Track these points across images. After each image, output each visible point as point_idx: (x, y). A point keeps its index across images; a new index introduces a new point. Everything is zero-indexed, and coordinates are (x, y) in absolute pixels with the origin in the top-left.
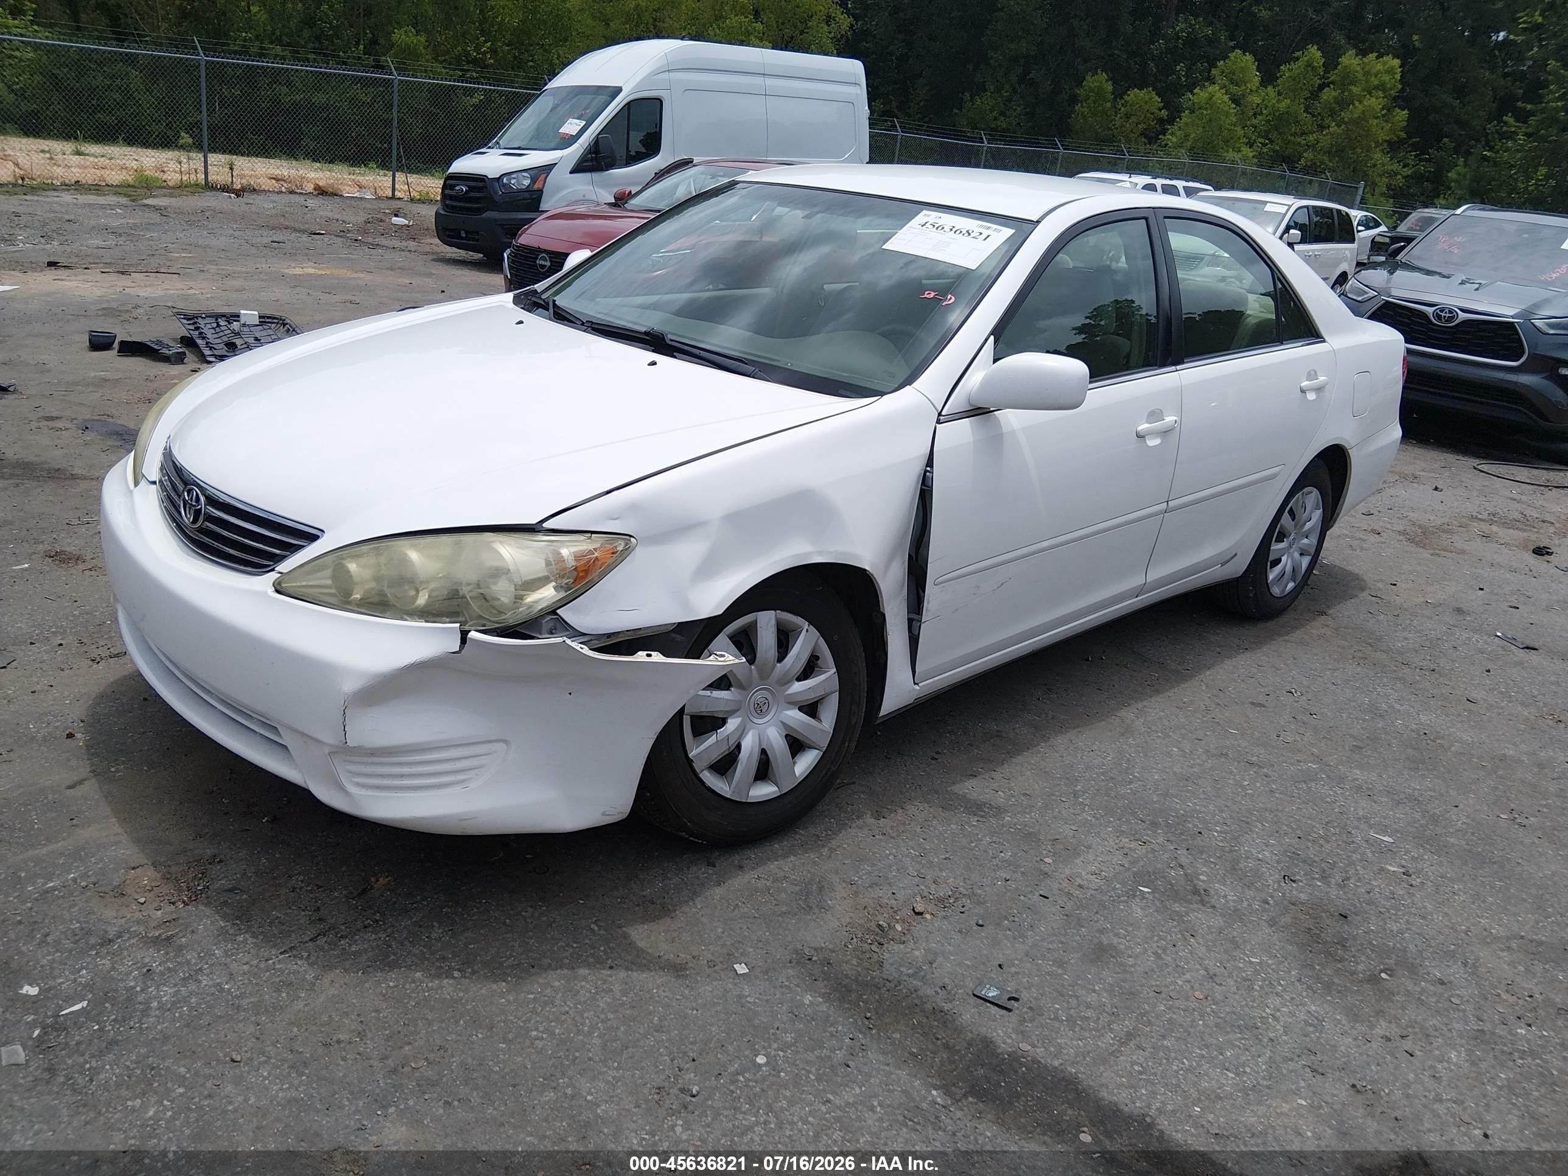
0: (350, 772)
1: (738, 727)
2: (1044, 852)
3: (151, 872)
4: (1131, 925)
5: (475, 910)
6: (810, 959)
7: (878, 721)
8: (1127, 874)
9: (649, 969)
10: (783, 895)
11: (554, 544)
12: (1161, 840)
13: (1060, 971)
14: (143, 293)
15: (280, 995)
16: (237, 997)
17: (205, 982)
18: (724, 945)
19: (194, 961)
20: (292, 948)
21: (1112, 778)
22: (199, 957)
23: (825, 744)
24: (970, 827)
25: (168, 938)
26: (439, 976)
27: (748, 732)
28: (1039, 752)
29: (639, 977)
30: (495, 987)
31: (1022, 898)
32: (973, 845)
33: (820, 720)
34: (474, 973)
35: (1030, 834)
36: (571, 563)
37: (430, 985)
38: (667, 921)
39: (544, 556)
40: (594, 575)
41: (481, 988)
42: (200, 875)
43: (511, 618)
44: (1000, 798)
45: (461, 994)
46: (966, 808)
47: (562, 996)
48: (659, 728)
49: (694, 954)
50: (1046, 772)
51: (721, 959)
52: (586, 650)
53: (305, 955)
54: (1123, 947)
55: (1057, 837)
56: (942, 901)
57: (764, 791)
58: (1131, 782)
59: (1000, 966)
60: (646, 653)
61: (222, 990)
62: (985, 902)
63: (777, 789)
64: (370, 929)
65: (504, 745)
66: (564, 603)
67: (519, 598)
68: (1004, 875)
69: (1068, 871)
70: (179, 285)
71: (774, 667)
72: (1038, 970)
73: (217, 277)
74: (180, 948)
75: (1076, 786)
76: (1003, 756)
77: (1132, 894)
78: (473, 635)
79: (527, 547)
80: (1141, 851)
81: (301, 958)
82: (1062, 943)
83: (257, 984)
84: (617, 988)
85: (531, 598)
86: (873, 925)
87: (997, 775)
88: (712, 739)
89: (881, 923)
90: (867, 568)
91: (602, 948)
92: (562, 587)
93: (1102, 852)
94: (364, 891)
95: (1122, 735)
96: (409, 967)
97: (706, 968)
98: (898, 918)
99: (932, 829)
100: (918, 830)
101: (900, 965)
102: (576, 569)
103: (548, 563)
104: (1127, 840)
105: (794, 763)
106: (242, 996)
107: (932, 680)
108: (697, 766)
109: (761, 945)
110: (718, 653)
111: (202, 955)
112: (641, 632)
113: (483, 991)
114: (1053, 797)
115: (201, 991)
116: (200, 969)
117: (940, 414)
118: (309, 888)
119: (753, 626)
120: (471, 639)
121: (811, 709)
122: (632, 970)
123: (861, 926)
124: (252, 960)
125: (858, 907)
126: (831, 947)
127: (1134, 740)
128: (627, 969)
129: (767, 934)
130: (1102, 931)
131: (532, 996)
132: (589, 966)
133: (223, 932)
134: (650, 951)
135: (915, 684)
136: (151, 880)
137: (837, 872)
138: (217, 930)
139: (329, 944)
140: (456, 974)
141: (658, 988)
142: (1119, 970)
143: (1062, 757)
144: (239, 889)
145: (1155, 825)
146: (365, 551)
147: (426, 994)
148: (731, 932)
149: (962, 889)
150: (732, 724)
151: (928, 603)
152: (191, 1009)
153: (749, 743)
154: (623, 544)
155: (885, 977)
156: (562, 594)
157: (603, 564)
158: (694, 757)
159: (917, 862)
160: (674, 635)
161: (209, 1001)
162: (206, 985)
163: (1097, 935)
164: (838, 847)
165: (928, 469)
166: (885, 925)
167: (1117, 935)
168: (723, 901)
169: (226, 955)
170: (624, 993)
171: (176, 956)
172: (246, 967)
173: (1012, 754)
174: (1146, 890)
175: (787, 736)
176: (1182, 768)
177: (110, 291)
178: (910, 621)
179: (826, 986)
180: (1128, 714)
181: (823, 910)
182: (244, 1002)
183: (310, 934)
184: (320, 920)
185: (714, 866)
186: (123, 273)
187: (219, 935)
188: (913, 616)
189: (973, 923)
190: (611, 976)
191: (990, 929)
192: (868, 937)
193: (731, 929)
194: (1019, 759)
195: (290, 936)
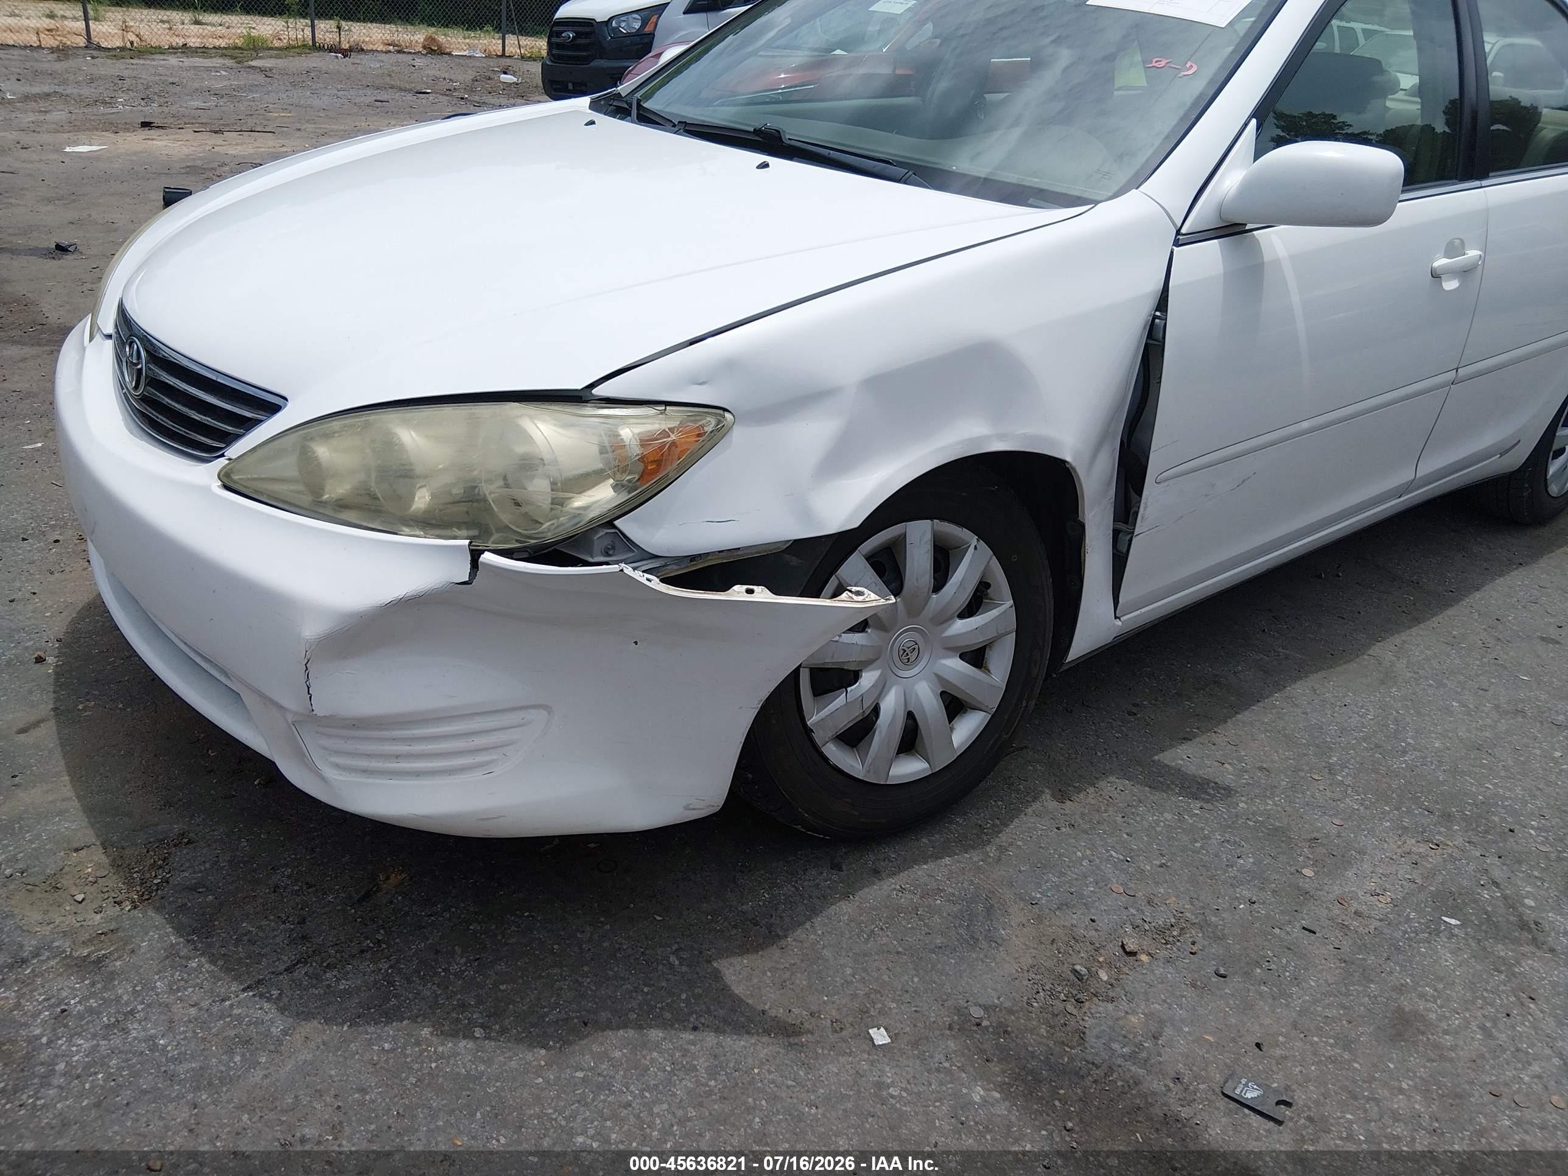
0: (325, 748)
1: (877, 682)
2: (1301, 859)
3: (98, 856)
4: (1441, 979)
5: (513, 928)
6: (978, 1025)
7: (1065, 668)
8: (1422, 896)
9: (748, 1033)
10: (937, 919)
11: (610, 421)
12: (1459, 841)
13: (1346, 1055)
14: (232, 151)
15: (231, 1059)
16: (173, 1060)
17: (134, 1034)
18: (854, 996)
19: (125, 998)
20: (259, 982)
21: (1377, 746)
22: (134, 991)
23: (994, 703)
24: (1191, 817)
25: (99, 960)
26: (454, 1034)
27: (891, 688)
28: (1275, 707)
29: (736, 1044)
30: (529, 1056)
31: (1277, 931)
32: (1198, 845)
33: (987, 671)
34: (503, 1031)
35: (1276, 829)
36: (636, 451)
37: (440, 1049)
38: (774, 952)
39: (595, 440)
40: (670, 468)
41: (510, 1058)
42: (160, 862)
43: (550, 530)
44: (1227, 775)
45: (482, 1068)
46: (1182, 787)
47: (624, 1077)
48: (765, 694)
49: (814, 1008)
50: (1285, 736)
51: (851, 1019)
52: (656, 584)
53: (275, 993)
54: (1433, 1016)
55: (1315, 835)
56: (1162, 933)
57: (910, 768)
58: (1404, 752)
59: (1258, 1045)
60: (745, 587)
61: (154, 1048)
62: (1223, 938)
63: (927, 765)
64: (368, 955)
65: (544, 713)
66: (625, 509)
67: (558, 503)
68: (1247, 894)
69: (1337, 890)
70: (271, 143)
71: (927, 600)
72: (1315, 1054)
73: (312, 135)
74: (112, 976)
75: (1330, 757)
76: (1225, 711)
77: (1435, 929)
78: (487, 557)
79: (572, 425)
80: (1435, 859)
81: (269, 1000)
82: (1344, 1008)
83: (204, 1039)
84: (702, 1064)
85: (579, 502)
86: (1066, 970)
87: (1219, 739)
88: (840, 700)
89: (1078, 967)
90: (1068, 459)
91: (684, 996)
92: (623, 486)
93: (1381, 860)
94: (367, 896)
95: (1383, 682)
96: (414, 1019)
97: (830, 1034)
98: (1101, 959)
99: (1138, 819)
100: (1119, 819)
101: (1111, 1039)
102: (642, 459)
103: (603, 451)
104: (1413, 841)
105: (952, 729)
106: (178, 1060)
107: (1138, 612)
108: (818, 737)
109: (907, 997)
110: (854, 589)
111: (138, 988)
112: (739, 553)
113: (513, 1064)
114: (1302, 774)
115: (127, 1047)
116: (132, 1012)
117: (1178, 232)
118: (296, 888)
119: (900, 542)
120: (483, 563)
121: (976, 657)
122: (724, 1032)
123: (1050, 971)
124: (203, 999)
125: (1043, 939)
126: (1008, 1004)
127: (1399, 690)
128: (718, 1031)
129: (916, 980)
130: (1401, 989)
131: (580, 1074)
132: (665, 1025)
133: (172, 954)
134: (750, 1002)
135: (1116, 617)
136: (99, 865)
137: (1011, 885)
138: (165, 950)
139: (310, 977)
140: (478, 1032)
141: (761, 1065)
142: (1433, 1056)
143: (1306, 713)
144: (204, 886)
145: (1447, 817)
146: (337, 428)
147: (433, 1065)
148: (863, 975)
149: (1188, 915)
150: (868, 679)
151: (1145, 509)
152: (109, 1077)
153: (890, 704)
154: (713, 422)
155: (1090, 1058)
156: (624, 497)
157: (683, 452)
158: (814, 725)
159: (1122, 870)
160: (788, 557)
161: (134, 1066)
162: (135, 1038)
163: (1394, 995)
164: (1011, 844)
165: (1158, 313)
166: (1084, 971)
167: (1422, 996)
168: (852, 924)
169: (171, 991)
170: (713, 1074)
171: (105, 988)
172: (193, 1011)
173: (1238, 708)
174: (1453, 921)
175: (943, 694)
176: (1469, 731)
177: (200, 149)
178: (1116, 533)
179: (1004, 1072)
180: (1384, 651)
181: (994, 945)
182: (181, 1069)
183: (287, 959)
184: (304, 938)
185: (841, 869)
186: (216, 132)
187: (167, 957)
188: (1121, 526)
189: (1210, 970)
190: (694, 1043)
191: (1236, 981)
192: (1059, 989)
193: (865, 970)
194: (1245, 716)
195: (259, 963)
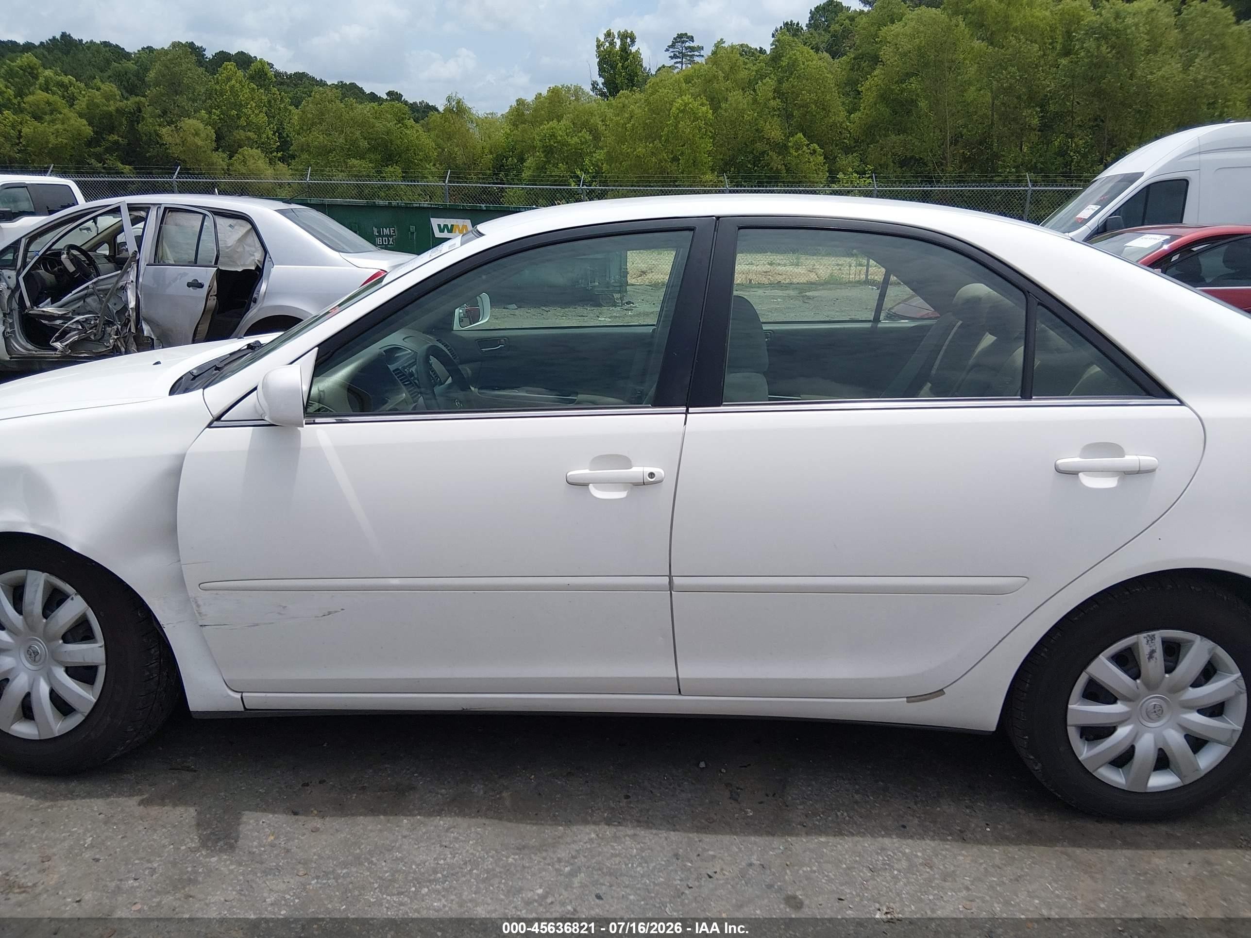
33: (91, 686)
57: (25, 730)
63: (37, 733)
71: (40, 622)
117: (216, 419)
135: (232, 690)
175: (51, 689)
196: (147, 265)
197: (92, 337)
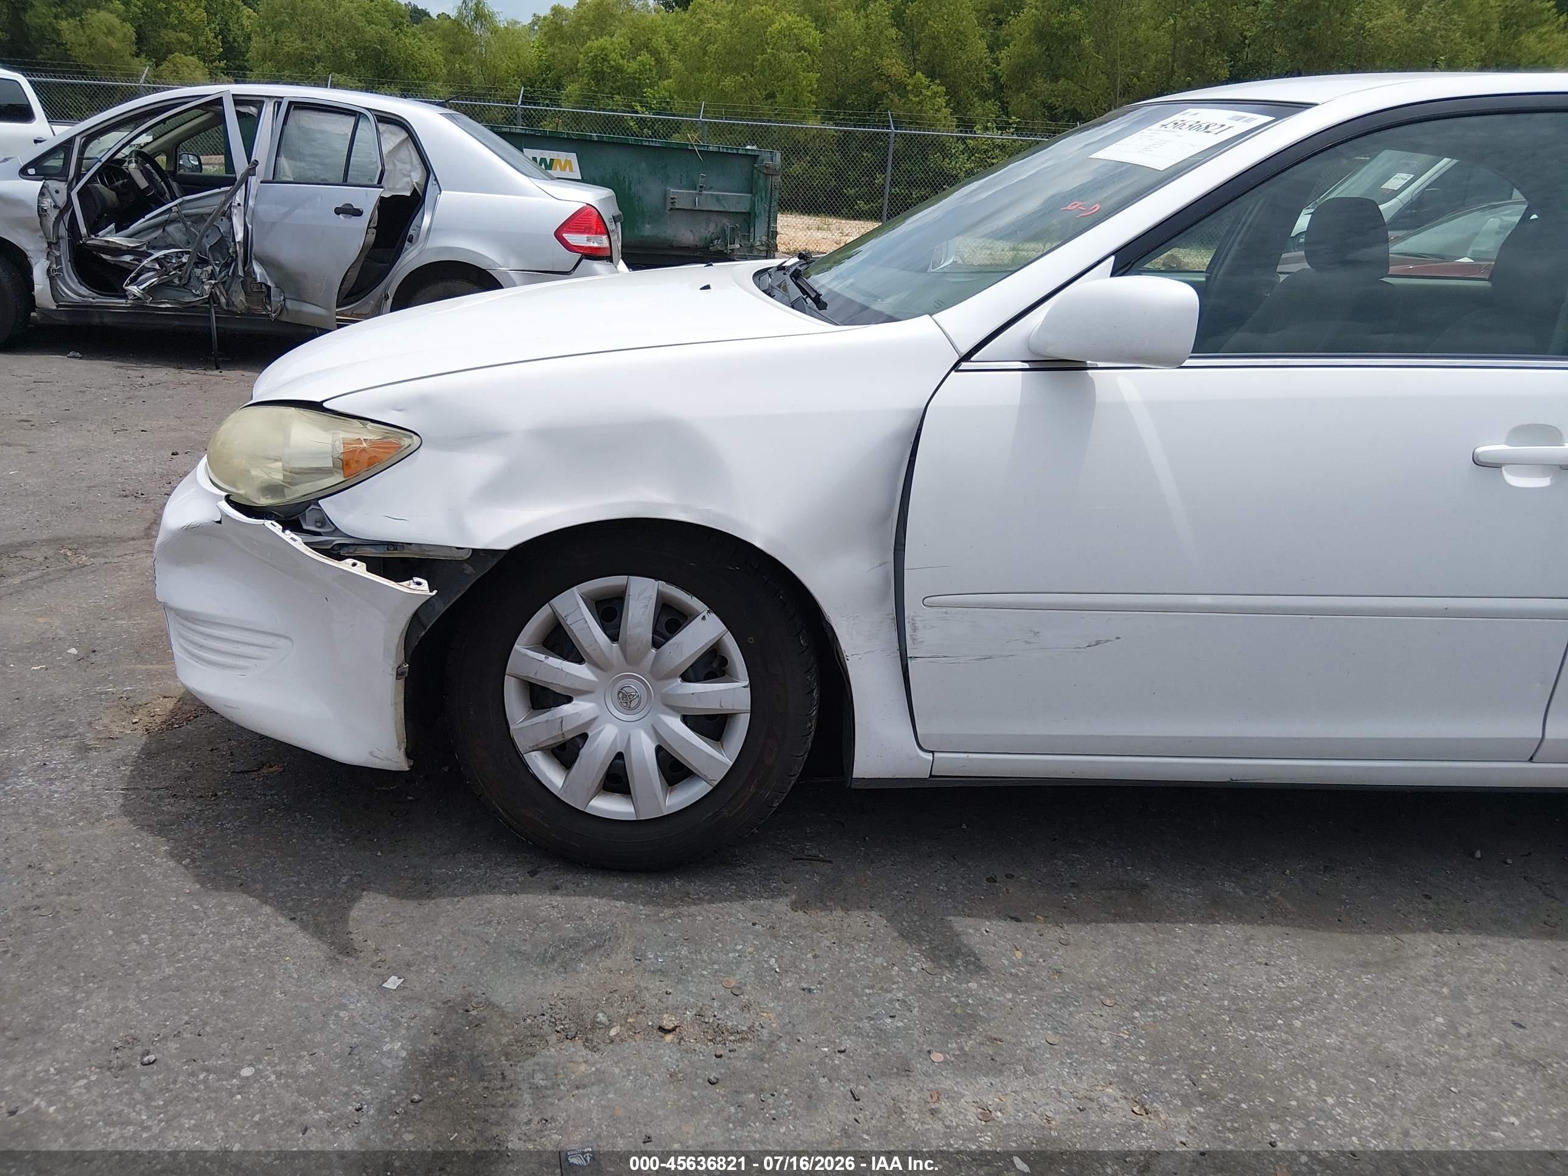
0: (177, 631)
1: (581, 712)
3: (171, 704)
9: (320, 937)
10: (547, 934)
18: (418, 953)
33: (720, 744)
36: (338, 450)
40: (363, 469)
42: (192, 718)
52: (296, 544)
55: (1006, 1037)
56: (719, 1032)
57: (615, 807)
59: (649, 1138)
62: (766, 1060)
64: (201, 799)
65: (289, 644)
66: (329, 493)
68: (848, 1043)
69: (945, 1085)
84: (264, 938)
86: (593, 1013)
87: (1054, 933)
88: (544, 716)
89: (602, 1016)
91: (316, 899)
94: (249, 771)
97: (368, 965)
98: (630, 1020)
102: (340, 458)
108: (520, 743)
114: (1097, 993)
117: (964, 358)
119: (624, 593)
120: (221, 509)
122: (304, 931)
123: (579, 1008)
125: (608, 986)
126: (509, 1010)
135: (923, 750)
136: (162, 710)
137: (642, 939)
148: (444, 945)
149: (765, 1031)
151: (914, 630)
154: (405, 441)
155: (508, 1072)
159: (758, 975)
166: (605, 1020)
172: (89, 788)
175: (658, 747)
181: (561, 970)
189: (708, 1074)
190: (279, 925)
191: (716, 1092)
192: (566, 1022)
193: (449, 942)
196: (261, 182)
197: (176, 281)
